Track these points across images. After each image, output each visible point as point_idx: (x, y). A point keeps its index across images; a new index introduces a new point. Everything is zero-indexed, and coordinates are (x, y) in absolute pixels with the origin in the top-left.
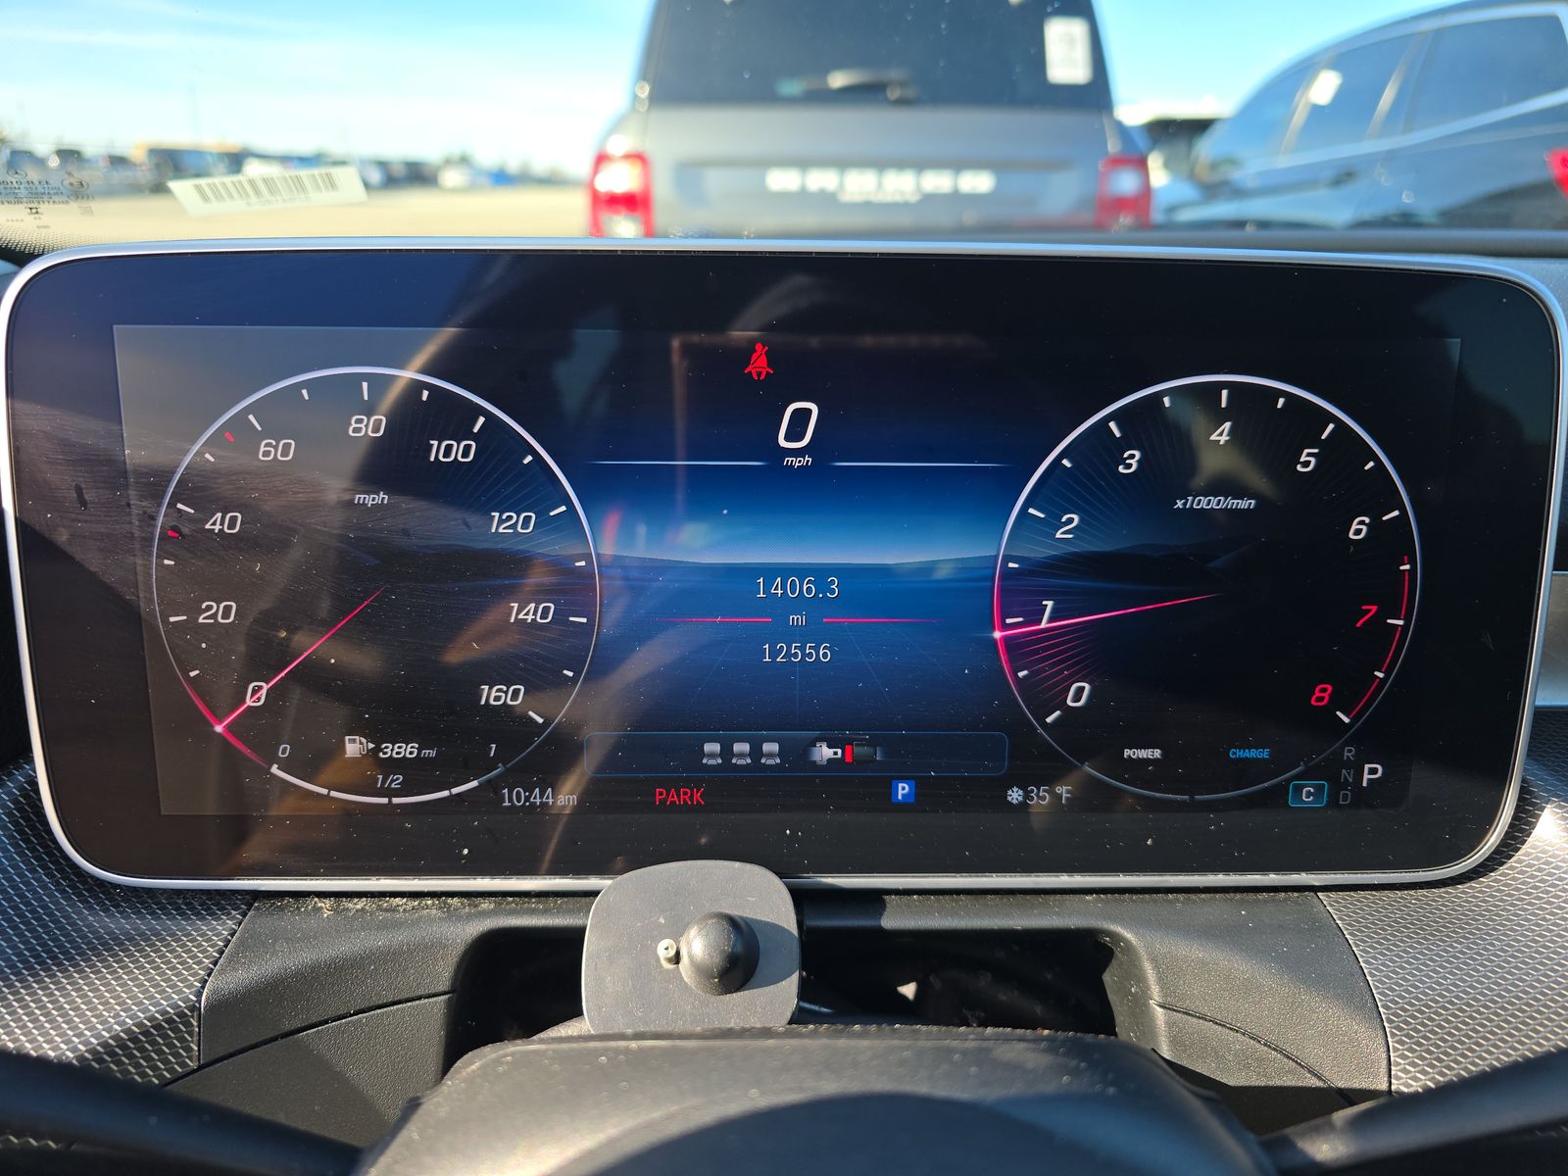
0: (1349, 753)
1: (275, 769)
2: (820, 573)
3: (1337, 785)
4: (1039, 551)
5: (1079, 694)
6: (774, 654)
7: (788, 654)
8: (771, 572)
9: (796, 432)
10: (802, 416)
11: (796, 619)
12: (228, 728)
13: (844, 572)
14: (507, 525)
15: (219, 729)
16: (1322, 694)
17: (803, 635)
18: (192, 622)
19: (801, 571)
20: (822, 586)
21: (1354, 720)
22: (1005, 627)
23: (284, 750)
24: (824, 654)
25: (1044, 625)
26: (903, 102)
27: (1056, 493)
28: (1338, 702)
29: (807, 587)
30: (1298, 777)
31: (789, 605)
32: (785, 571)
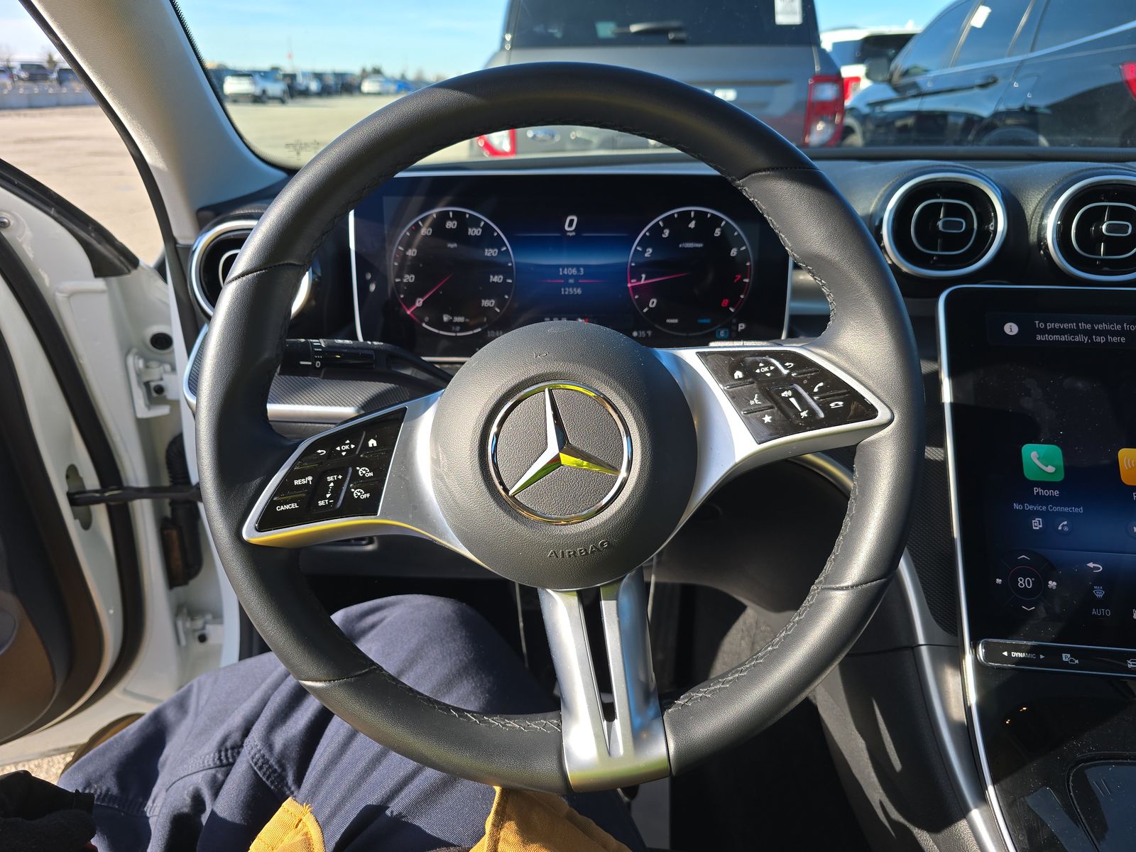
0: (734, 321)
1: (424, 325)
2: (578, 267)
3: (731, 331)
4: (641, 260)
5: (653, 303)
6: (565, 291)
7: (569, 292)
8: (563, 267)
9: (571, 225)
10: (572, 221)
11: (571, 281)
12: (412, 312)
13: (585, 267)
14: (490, 252)
15: (409, 312)
16: (725, 302)
17: (572, 286)
18: (402, 281)
19: (572, 266)
20: (579, 271)
21: (736, 310)
22: (631, 283)
23: (427, 319)
24: (579, 291)
25: (643, 282)
26: (677, 42)
27: (645, 243)
28: (730, 305)
29: (574, 271)
30: (720, 328)
31: (568, 277)
32: (568, 266)
